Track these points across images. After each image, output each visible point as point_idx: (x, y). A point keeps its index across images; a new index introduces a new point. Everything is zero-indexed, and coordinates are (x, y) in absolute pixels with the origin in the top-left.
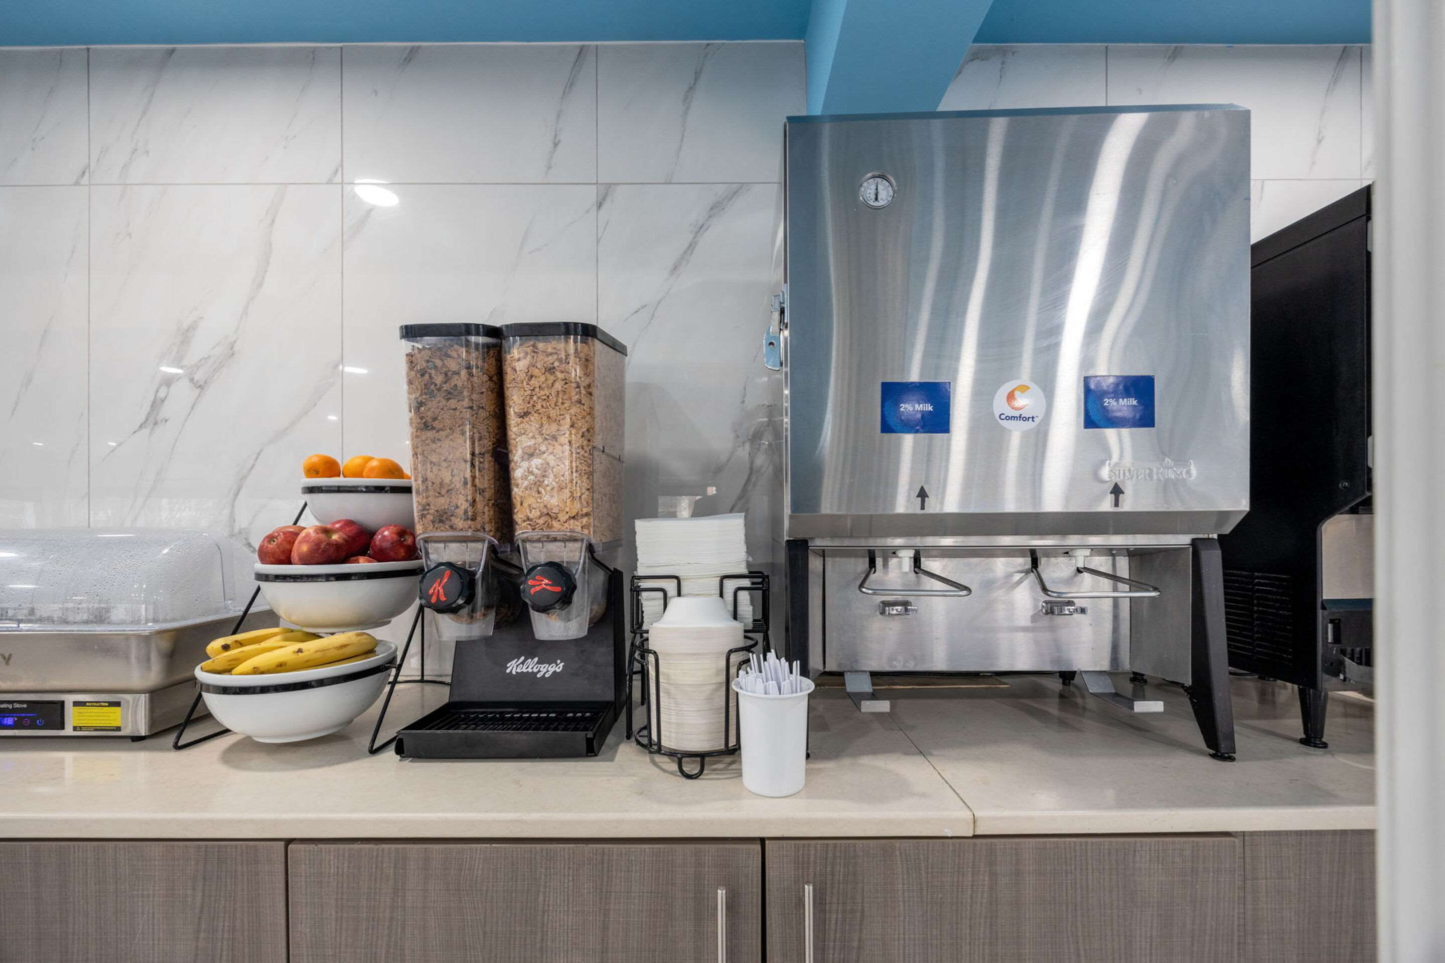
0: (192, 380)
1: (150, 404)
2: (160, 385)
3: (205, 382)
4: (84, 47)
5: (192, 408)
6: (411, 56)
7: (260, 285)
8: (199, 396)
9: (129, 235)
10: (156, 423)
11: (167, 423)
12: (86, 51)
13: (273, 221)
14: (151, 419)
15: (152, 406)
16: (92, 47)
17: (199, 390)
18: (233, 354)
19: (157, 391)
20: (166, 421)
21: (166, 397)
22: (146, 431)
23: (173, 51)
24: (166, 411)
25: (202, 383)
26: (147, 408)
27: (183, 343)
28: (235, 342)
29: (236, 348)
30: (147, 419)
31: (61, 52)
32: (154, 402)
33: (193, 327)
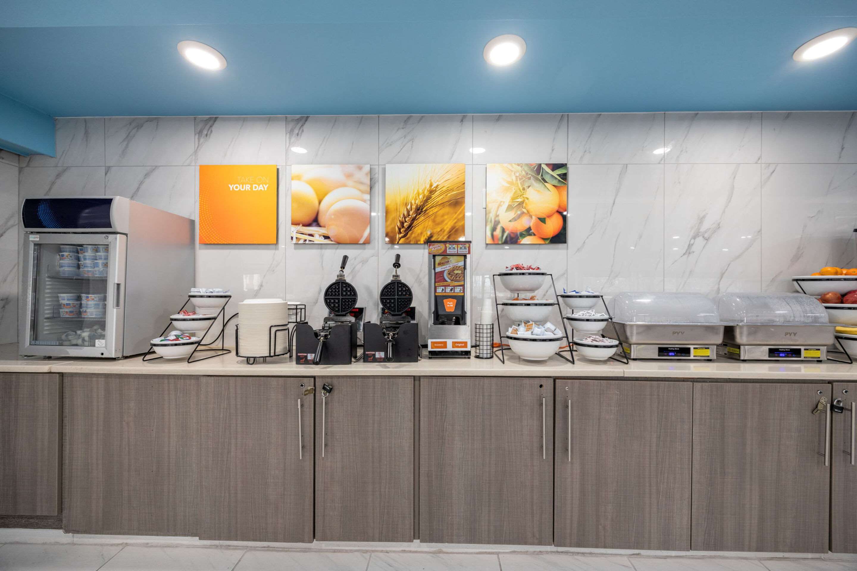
0: (703, 237)
1: (687, 246)
2: (691, 239)
3: (709, 238)
4: (664, 112)
5: (704, 247)
6: (788, 116)
7: (730, 201)
8: (706, 243)
9: (680, 183)
10: (690, 253)
11: (694, 253)
12: (664, 114)
13: (734, 177)
14: (688, 252)
15: (688, 247)
16: (667, 112)
17: (706, 241)
18: (719, 227)
19: (690, 241)
20: (694, 252)
21: (694, 243)
22: (686, 256)
23: (697, 114)
24: (694, 248)
25: (707, 238)
26: (686, 247)
27: (700, 223)
28: (720, 223)
29: (721, 225)
30: (686, 252)
31: (654, 114)
32: (689, 245)
33: (704, 217)
